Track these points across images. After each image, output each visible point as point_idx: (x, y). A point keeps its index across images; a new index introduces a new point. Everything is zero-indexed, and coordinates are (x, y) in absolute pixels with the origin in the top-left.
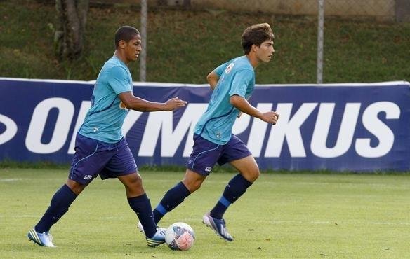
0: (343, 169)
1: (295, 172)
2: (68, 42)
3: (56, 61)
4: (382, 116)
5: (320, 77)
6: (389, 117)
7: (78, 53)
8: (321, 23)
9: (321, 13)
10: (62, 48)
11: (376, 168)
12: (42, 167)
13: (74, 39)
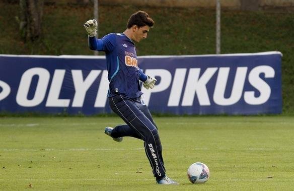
0: (236, 113)
1: (203, 116)
2: (31, 29)
3: (22, 43)
4: (262, 76)
5: (218, 49)
6: (267, 76)
7: (37, 37)
8: (218, 13)
9: (218, 6)
10: (26, 33)
11: (258, 112)
12: (29, 116)
13: (35, 27)
